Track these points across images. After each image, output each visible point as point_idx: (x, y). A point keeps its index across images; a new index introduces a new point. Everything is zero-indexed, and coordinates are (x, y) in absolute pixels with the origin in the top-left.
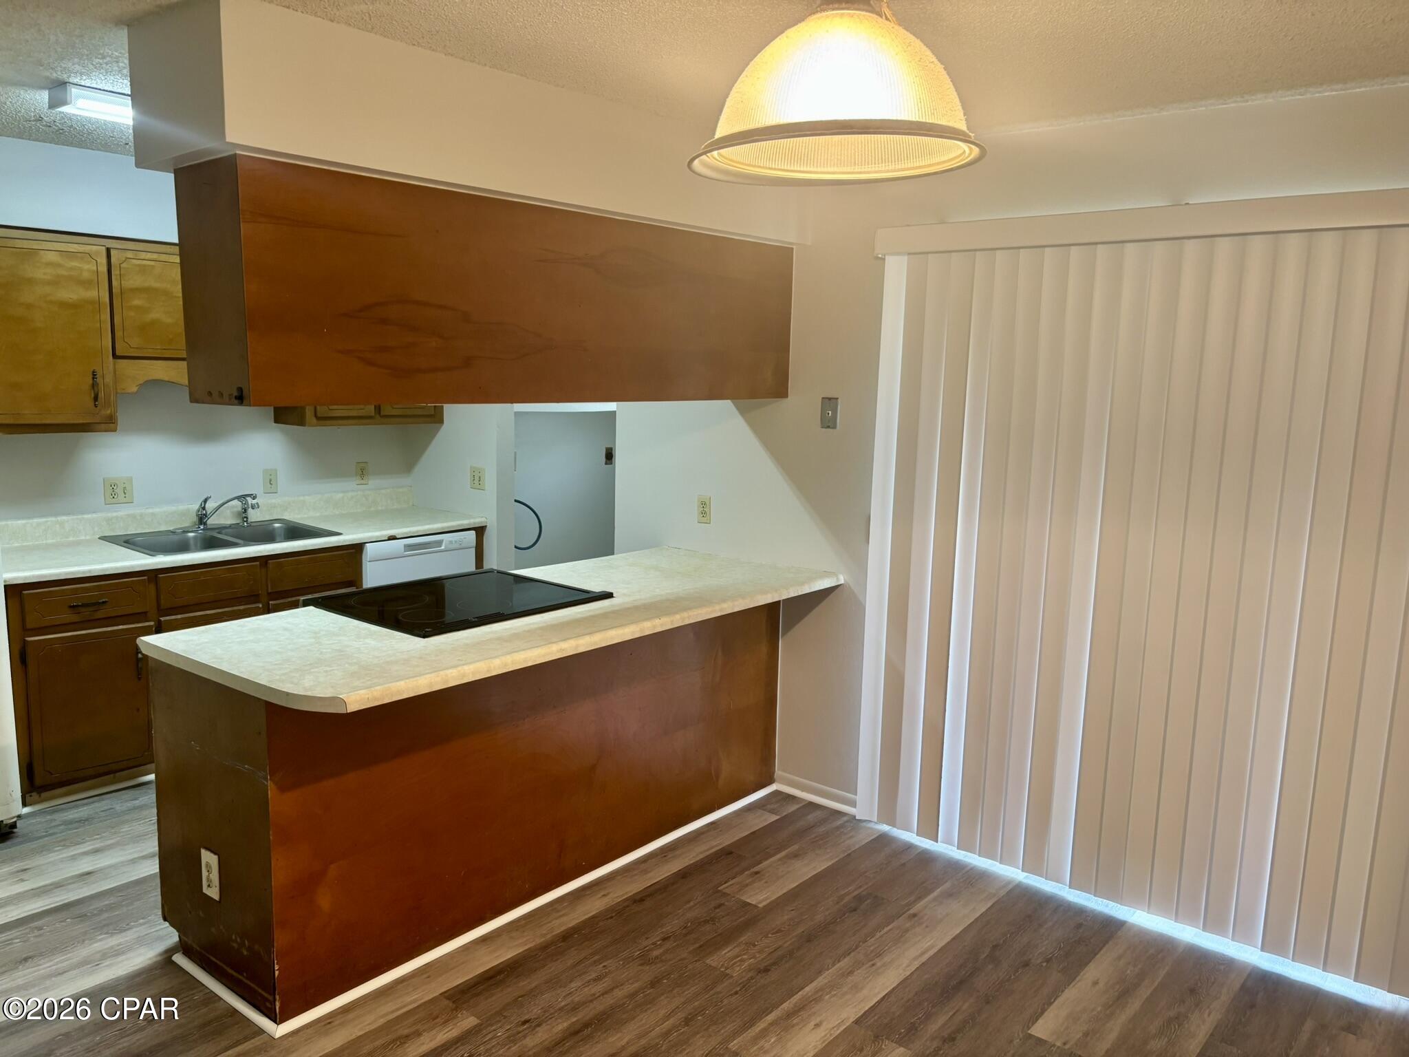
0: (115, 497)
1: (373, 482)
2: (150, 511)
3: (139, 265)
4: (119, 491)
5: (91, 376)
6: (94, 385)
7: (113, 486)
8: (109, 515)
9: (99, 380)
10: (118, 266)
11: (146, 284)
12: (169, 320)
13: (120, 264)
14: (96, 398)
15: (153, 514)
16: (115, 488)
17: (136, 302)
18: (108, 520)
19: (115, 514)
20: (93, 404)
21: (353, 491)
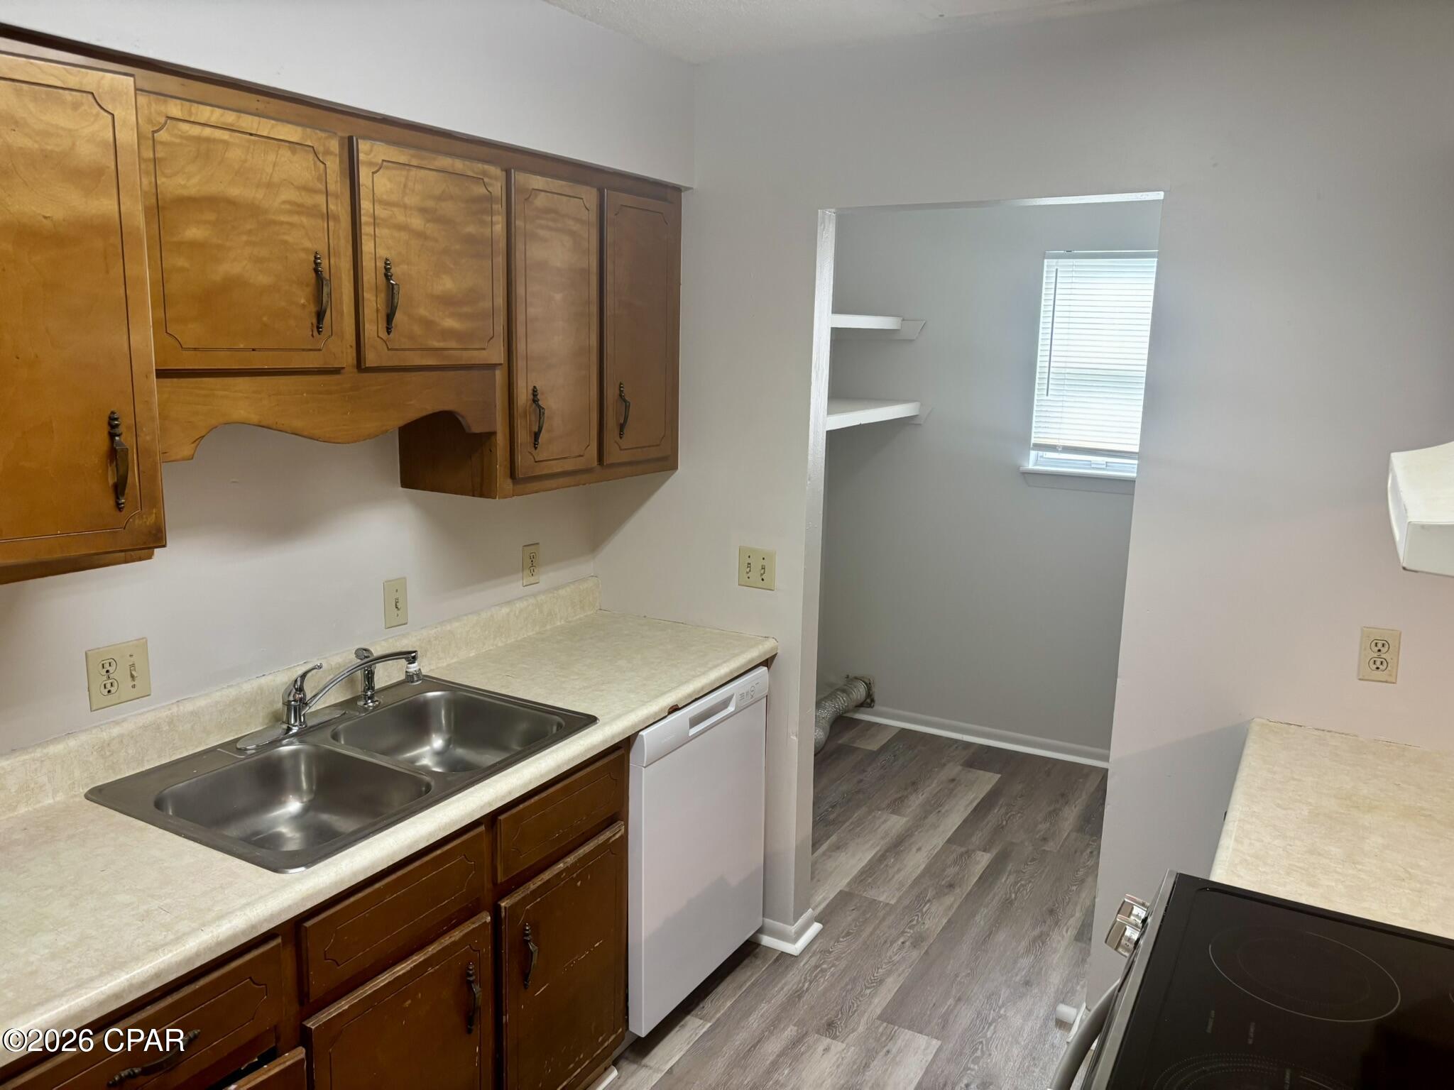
0: (113, 690)
1: (547, 577)
2: (189, 707)
3: (198, 140)
4: (120, 674)
5: (106, 429)
6: (115, 454)
7: (107, 666)
8: (105, 736)
9: (126, 439)
10: (150, 135)
11: (213, 189)
12: (263, 279)
13: (154, 132)
14: (119, 489)
15: (195, 714)
16: (111, 670)
17: (194, 233)
18: (103, 749)
19: (116, 731)
20: (112, 502)
21: (520, 599)
